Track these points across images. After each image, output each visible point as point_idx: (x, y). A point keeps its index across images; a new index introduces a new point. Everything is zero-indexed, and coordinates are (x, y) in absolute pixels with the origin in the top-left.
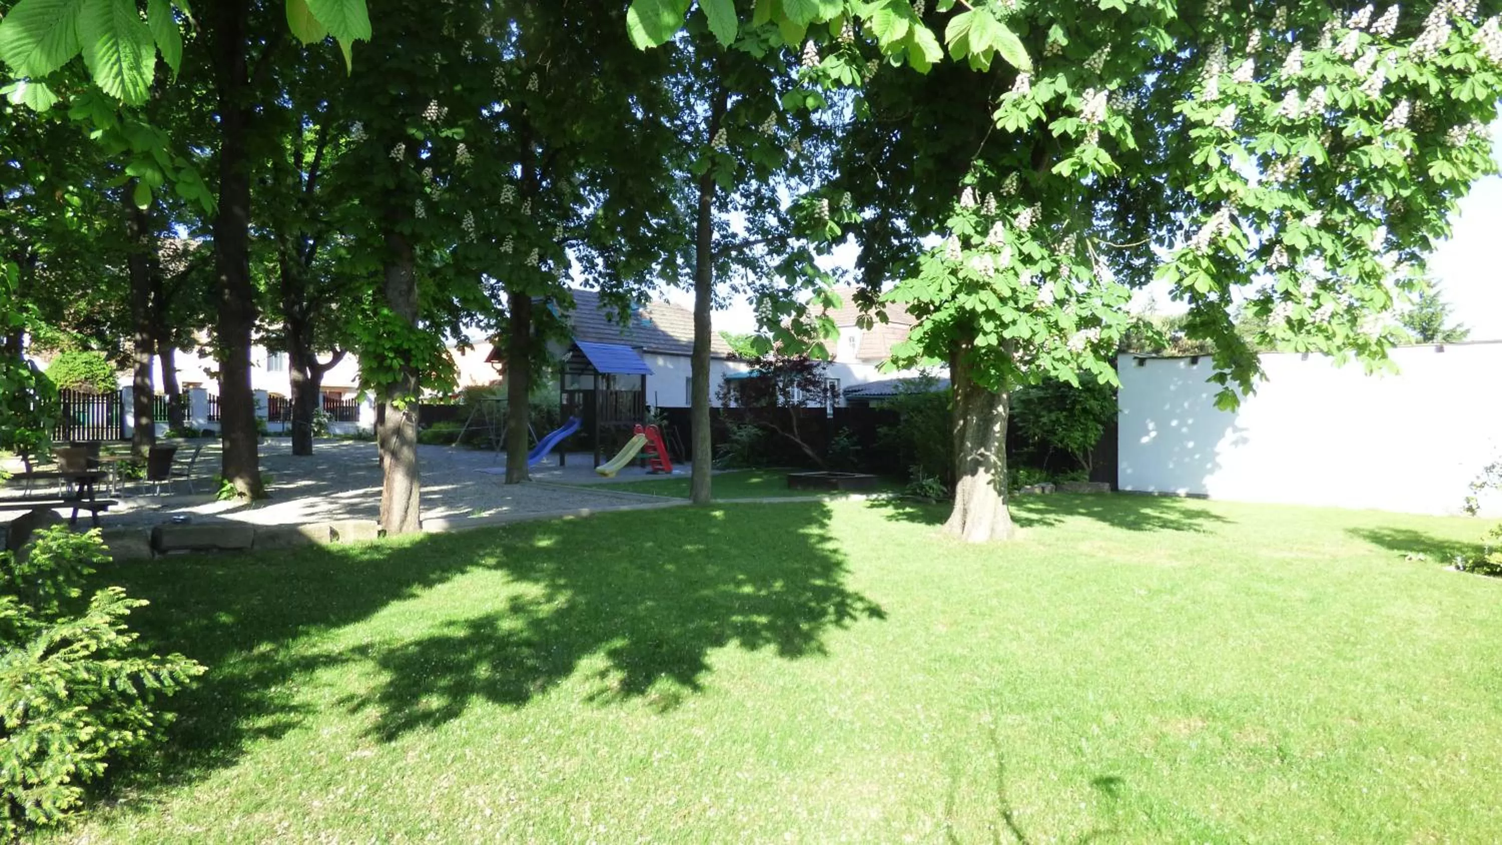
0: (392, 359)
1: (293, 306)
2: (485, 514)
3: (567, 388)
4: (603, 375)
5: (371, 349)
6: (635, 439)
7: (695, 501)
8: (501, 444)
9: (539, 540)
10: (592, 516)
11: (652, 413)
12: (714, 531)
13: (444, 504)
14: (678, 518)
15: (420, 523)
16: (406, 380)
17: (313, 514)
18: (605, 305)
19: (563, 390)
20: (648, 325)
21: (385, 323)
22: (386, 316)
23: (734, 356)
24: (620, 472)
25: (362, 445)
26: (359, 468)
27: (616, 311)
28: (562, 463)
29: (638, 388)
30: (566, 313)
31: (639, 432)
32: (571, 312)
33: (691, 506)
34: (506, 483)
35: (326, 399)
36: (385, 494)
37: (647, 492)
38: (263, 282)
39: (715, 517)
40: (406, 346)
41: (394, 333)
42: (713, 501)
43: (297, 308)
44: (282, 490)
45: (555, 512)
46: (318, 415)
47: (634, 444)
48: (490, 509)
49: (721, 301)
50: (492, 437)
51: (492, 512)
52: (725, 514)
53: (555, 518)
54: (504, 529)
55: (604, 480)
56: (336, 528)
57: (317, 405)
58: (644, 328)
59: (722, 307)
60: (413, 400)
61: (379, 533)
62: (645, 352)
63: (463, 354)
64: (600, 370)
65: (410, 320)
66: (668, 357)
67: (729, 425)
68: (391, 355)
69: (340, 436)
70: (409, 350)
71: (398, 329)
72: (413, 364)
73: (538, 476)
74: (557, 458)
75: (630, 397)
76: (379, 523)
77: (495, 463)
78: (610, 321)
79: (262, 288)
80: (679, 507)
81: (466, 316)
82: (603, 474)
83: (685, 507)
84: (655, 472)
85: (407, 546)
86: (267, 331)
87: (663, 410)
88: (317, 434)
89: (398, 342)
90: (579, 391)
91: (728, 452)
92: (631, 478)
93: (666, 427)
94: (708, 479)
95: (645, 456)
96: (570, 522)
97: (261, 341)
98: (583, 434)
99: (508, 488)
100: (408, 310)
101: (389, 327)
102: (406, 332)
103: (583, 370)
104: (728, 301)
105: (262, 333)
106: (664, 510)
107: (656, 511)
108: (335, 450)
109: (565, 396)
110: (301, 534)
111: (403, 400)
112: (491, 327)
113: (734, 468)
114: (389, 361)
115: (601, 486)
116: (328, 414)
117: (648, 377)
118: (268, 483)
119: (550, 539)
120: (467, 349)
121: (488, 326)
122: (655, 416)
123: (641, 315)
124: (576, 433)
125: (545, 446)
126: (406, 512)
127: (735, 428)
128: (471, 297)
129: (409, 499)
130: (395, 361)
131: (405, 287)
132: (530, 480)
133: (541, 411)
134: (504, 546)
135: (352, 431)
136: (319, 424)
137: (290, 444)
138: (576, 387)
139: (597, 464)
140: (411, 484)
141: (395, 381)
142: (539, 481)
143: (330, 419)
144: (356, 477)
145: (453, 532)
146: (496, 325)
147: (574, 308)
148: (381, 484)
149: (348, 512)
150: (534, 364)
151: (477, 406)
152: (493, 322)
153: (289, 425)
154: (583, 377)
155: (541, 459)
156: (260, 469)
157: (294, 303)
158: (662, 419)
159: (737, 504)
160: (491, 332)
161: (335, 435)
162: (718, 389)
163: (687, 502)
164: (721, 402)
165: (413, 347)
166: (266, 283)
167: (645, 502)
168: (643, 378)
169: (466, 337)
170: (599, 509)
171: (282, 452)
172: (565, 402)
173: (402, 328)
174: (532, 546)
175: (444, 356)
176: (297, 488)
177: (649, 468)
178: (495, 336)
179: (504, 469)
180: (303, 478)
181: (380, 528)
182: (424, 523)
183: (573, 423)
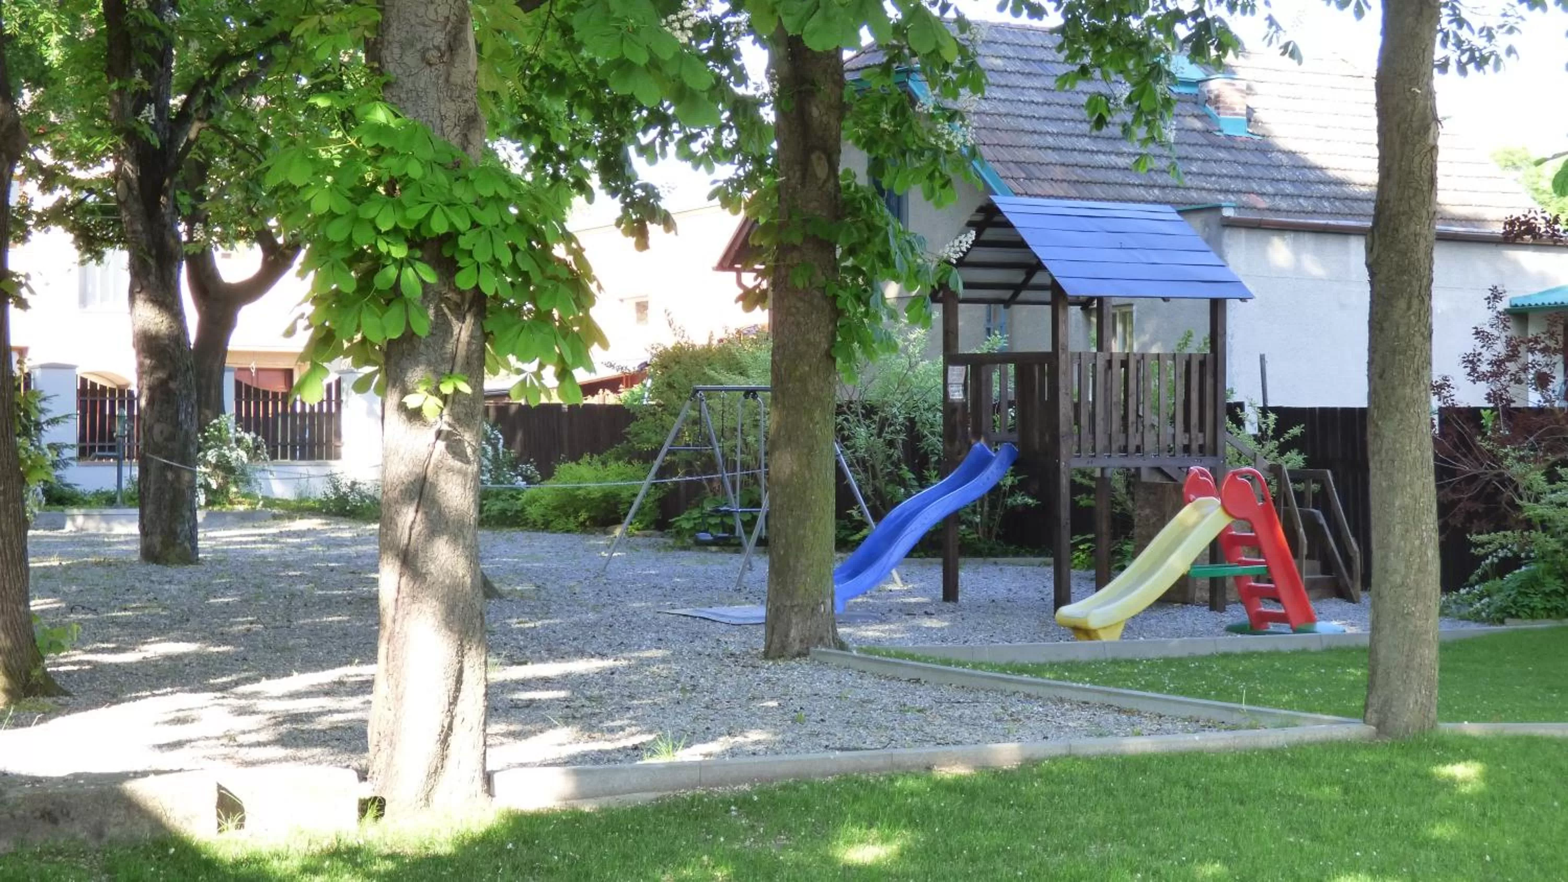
0: (401, 264)
1: (137, 111)
2: (694, 754)
3: (965, 347)
4: (1085, 304)
5: (336, 232)
6: (1187, 514)
7: (1381, 726)
8: (759, 528)
9: (850, 842)
10: (1029, 766)
11: (1251, 429)
12: (1442, 831)
13: (567, 720)
14: (1318, 782)
15: (488, 778)
16: (442, 329)
17: (179, 744)
18: (1084, 71)
19: (952, 357)
20: (1241, 132)
21: (380, 151)
22: (381, 130)
23: (1530, 229)
24: (1134, 626)
25: (345, 531)
26: (329, 605)
27: (1123, 90)
28: (950, 592)
29: (1198, 345)
30: (949, 103)
31: (1204, 491)
32: (966, 100)
33: (1368, 746)
34: (766, 655)
35: (244, 391)
36: (381, 688)
37: (1224, 693)
38: (54, 38)
39: (1451, 783)
40: (439, 226)
41: (407, 181)
42: (1446, 728)
43: (149, 112)
44: (97, 668)
45: (908, 753)
46: (221, 441)
47: (1185, 531)
48: (707, 735)
49: (1479, 42)
50: (735, 507)
51: (716, 747)
52: (1486, 777)
53: (907, 772)
54: (743, 802)
55: (1081, 650)
56: (237, 790)
57: (219, 410)
58: (1230, 144)
59: (1480, 62)
60: (465, 388)
61: (364, 806)
62: (1230, 224)
63: (642, 242)
64: (1072, 288)
65: (455, 141)
66: (1308, 240)
67: (1514, 469)
68: (399, 251)
69: (284, 504)
70: (452, 236)
71: (415, 170)
72: (464, 281)
73: (872, 632)
74: (934, 575)
75: (1172, 374)
76: (363, 775)
77: (740, 591)
78: (1100, 122)
79: (54, 55)
80: (1328, 746)
81: (648, 125)
82: (1081, 631)
83: (1347, 746)
84: (1257, 624)
85: (445, 848)
86: (74, 184)
87: (1287, 416)
88: (215, 496)
89: (417, 213)
90: (1003, 358)
91: (1507, 565)
92: (1175, 647)
93: (1296, 477)
94: (1430, 654)
95: (1220, 570)
96: (955, 787)
97: (56, 215)
98: (1021, 499)
99: (768, 669)
100: (450, 109)
101: (391, 164)
102: (442, 178)
103: (1017, 288)
104: (1502, 41)
105: (62, 192)
106: (1274, 754)
107: (1245, 758)
108: (268, 548)
109: (957, 373)
110: (132, 807)
111: (436, 392)
112: (728, 155)
113: (1533, 614)
114: (392, 272)
115: (1071, 667)
116: (249, 438)
117: (1235, 312)
118: (59, 648)
119: (886, 840)
120: (654, 230)
121: (716, 153)
122: (1260, 439)
123: (1216, 101)
124: (996, 491)
125: (892, 537)
126: (444, 742)
127: (1537, 478)
128: (642, 59)
129: (454, 701)
130: (409, 272)
131: (440, 39)
132: (842, 646)
133: (884, 423)
134: (736, 857)
135: (320, 489)
136: (224, 467)
137: (134, 529)
138: (997, 343)
139: (1062, 598)
140: (461, 653)
141: (409, 336)
142: (871, 650)
143: (254, 452)
144: (315, 632)
145: (588, 807)
146: (738, 147)
147: (977, 87)
148: (370, 656)
149: (281, 741)
150: (856, 271)
151: (687, 410)
152: (729, 138)
153: (132, 471)
154: (1021, 312)
155: (885, 576)
156: (37, 604)
157: (141, 99)
158: (1283, 449)
159: (1532, 741)
160: (726, 171)
161: (270, 502)
162: (1471, 344)
163: (1354, 730)
164: (1483, 388)
165: (462, 224)
166: (68, 42)
167: (1210, 725)
168: (1217, 307)
169: (649, 189)
170: (1054, 747)
171: (111, 553)
172: (957, 395)
173: (430, 165)
174: (828, 860)
175: (559, 251)
176: (145, 663)
177: (1237, 614)
178: (738, 184)
179: (759, 611)
180: (163, 631)
181: (367, 791)
182: (497, 778)
183: (983, 463)
